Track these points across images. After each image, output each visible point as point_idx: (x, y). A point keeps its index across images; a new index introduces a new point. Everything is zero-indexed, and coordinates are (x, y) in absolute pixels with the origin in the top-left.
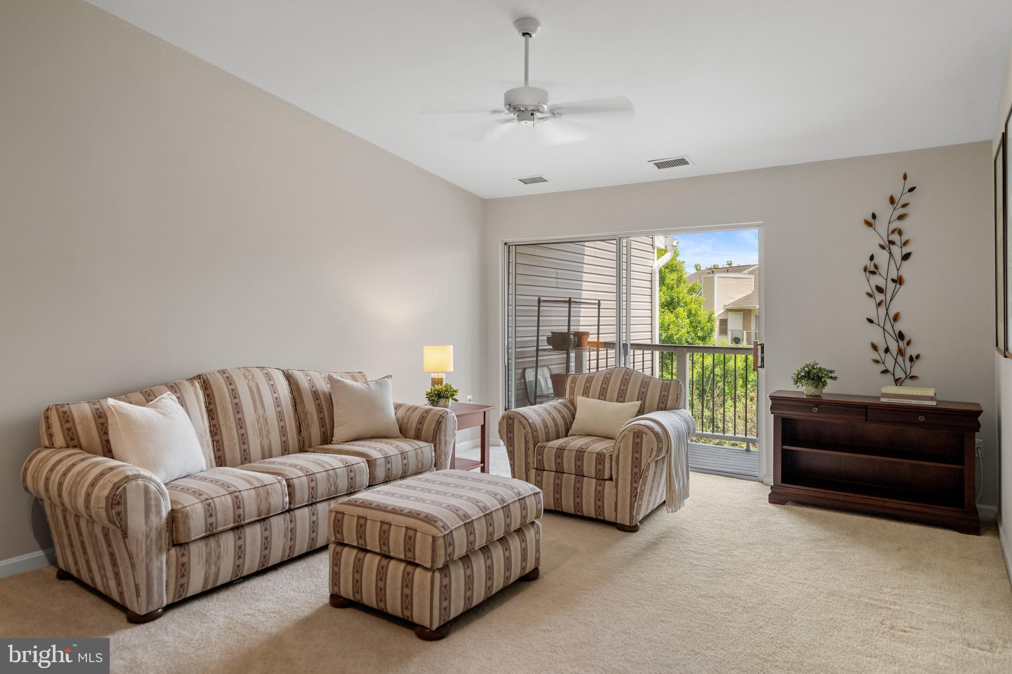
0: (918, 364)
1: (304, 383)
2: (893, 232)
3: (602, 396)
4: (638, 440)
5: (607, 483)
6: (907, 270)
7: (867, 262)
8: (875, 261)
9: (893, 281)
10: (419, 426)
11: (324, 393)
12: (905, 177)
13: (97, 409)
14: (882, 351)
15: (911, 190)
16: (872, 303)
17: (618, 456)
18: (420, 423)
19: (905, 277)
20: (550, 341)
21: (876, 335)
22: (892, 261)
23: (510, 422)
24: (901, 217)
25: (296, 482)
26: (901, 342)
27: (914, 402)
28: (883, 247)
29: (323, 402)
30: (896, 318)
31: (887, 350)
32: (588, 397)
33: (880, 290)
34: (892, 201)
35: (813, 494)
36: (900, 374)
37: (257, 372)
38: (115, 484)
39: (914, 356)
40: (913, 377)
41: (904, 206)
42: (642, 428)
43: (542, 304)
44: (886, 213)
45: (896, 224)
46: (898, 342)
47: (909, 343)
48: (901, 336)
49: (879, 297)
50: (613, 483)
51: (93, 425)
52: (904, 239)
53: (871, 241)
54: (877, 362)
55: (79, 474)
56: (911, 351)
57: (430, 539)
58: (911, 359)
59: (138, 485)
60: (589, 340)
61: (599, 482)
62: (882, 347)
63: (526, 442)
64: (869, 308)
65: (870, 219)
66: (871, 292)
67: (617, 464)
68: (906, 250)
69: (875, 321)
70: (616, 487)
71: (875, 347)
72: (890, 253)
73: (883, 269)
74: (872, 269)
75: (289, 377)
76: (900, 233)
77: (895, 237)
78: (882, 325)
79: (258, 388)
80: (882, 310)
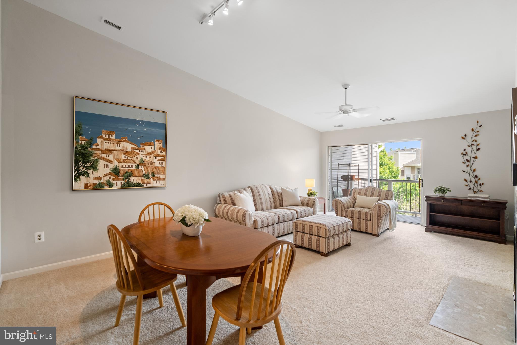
0: (483, 186)
1: (275, 190)
2: (473, 141)
3: (365, 195)
4: (380, 208)
5: (369, 221)
6: (478, 154)
7: (463, 151)
8: (466, 151)
9: (473, 158)
10: (308, 203)
11: (280, 192)
12: (478, 122)
13: (230, 194)
14: (469, 182)
15: (480, 126)
16: (465, 166)
17: (373, 213)
18: (308, 202)
19: (478, 156)
20: (342, 178)
21: (467, 176)
22: (473, 151)
23: (336, 202)
24: (476, 136)
25: (280, 215)
26: (476, 179)
27: (480, 199)
28: (469, 146)
29: (280, 195)
30: (474, 170)
31: (471, 182)
32: (360, 195)
33: (468, 161)
34: (473, 130)
35: (441, 229)
36: (476, 190)
37: (263, 186)
38: (244, 212)
39: (481, 184)
40: (481, 191)
41: (477, 132)
42: (381, 205)
43: (339, 165)
44: (470, 135)
45: (474, 138)
46: (475, 179)
47: (479, 179)
48: (476, 177)
49: (468, 163)
50: (371, 221)
51: (229, 198)
52: (477, 143)
53: (464, 144)
54: (467, 185)
55: (232, 210)
56: (480, 182)
57: (325, 230)
58: (480, 185)
59: (248, 213)
60: (355, 177)
61: (366, 221)
62: (469, 180)
63: (342, 208)
64: (464, 167)
65: (464, 137)
66: (464, 161)
67: (373, 215)
68: (478, 147)
69: (466, 171)
70: (372, 222)
71: (466, 181)
72: (472, 148)
73: (469, 154)
74: (465, 154)
75: (270, 188)
76: (476, 141)
77: (474, 143)
78: (469, 173)
79: (264, 190)
80: (469, 168)
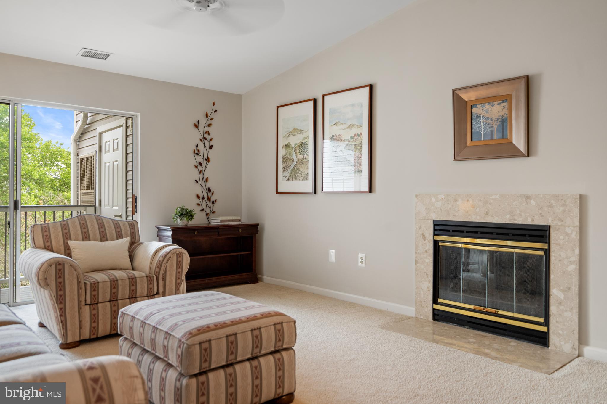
0: (216, 205)
2: (206, 133)
6: (212, 154)
7: (195, 148)
8: (198, 148)
12: (214, 104)
14: (201, 199)
15: (215, 111)
16: (196, 171)
19: (210, 158)
21: (198, 189)
22: (205, 149)
24: (209, 125)
26: (209, 194)
27: (233, 223)
28: (201, 140)
30: (207, 180)
31: (203, 198)
33: (201, 164)
34: (207, 115)
36: (208, 211)
39: (214, 201)
40: (214, 212)
41: (211, 119)
44: (204, 122)
45: (207, 129)
46: (207, 193)
47: (212, 194)
48: (209, 190)
49: (200, 168)
52: (211, 137)
53: (197, 135)
54: (199, 205)
56: (213, 198)
62: (201, 196)
64: (196, 174)
65: (197, 124)
66: (196, 165)
68: (211, 143)
69: (199, 182)
71: (198, 197)
72: (204, 144)
73: (201, 153)
74: (197, 152)
76: (209, 134)
77: (206, 136)
78: (201, 184)
80: (201, 175)
